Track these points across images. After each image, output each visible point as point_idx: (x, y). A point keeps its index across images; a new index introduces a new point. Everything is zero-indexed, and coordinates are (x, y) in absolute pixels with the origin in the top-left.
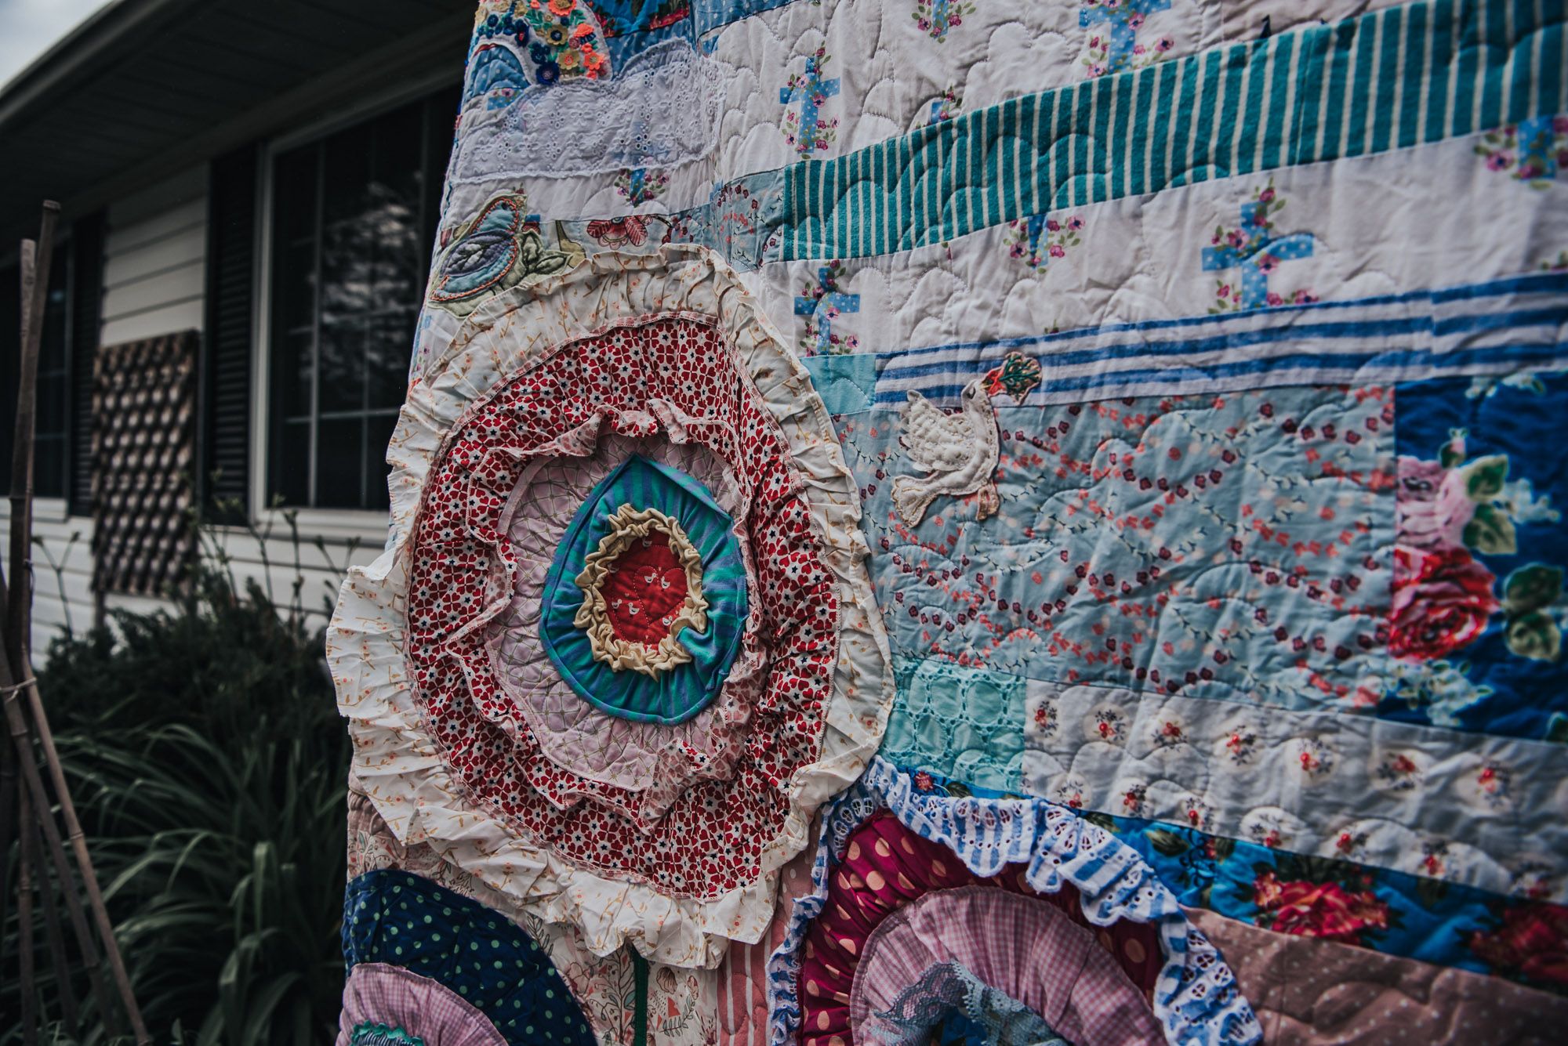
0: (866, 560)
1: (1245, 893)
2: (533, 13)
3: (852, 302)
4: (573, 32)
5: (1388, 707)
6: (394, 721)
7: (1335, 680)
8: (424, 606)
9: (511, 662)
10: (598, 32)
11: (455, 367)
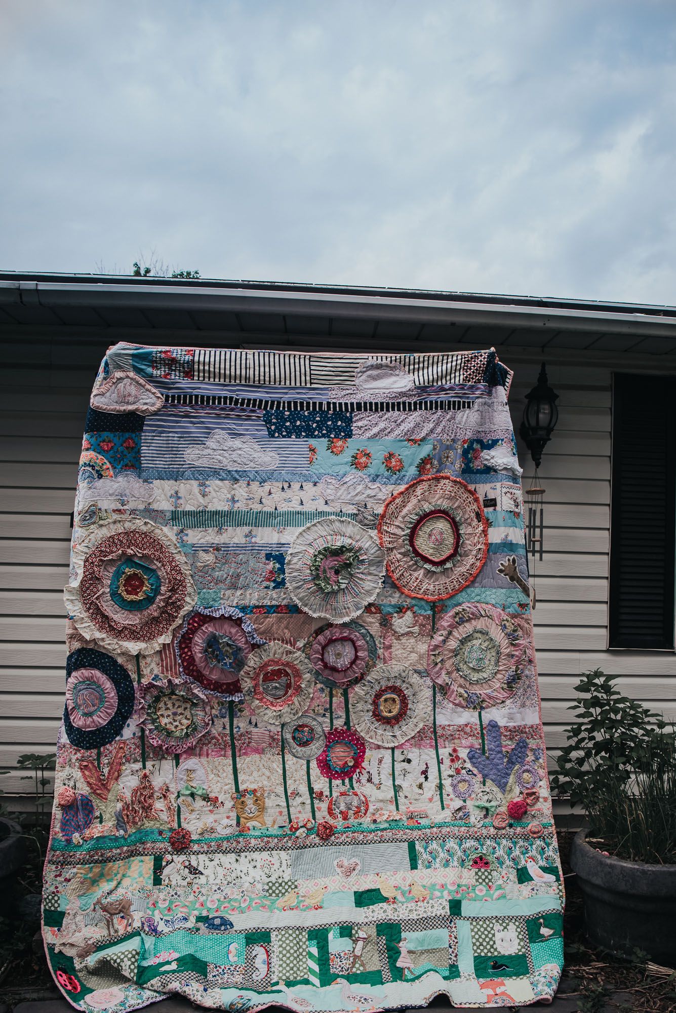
0: (192, 576)
1: (252, 611)
2: (95, 463)
3: (187, 535)
4: (105, 467)
5: (266, 587)
6: (82, 616)
7: (260, 585)
8: (85, 592)
9: (104, 602)
10: (110, 467)
11: (86, 541)
